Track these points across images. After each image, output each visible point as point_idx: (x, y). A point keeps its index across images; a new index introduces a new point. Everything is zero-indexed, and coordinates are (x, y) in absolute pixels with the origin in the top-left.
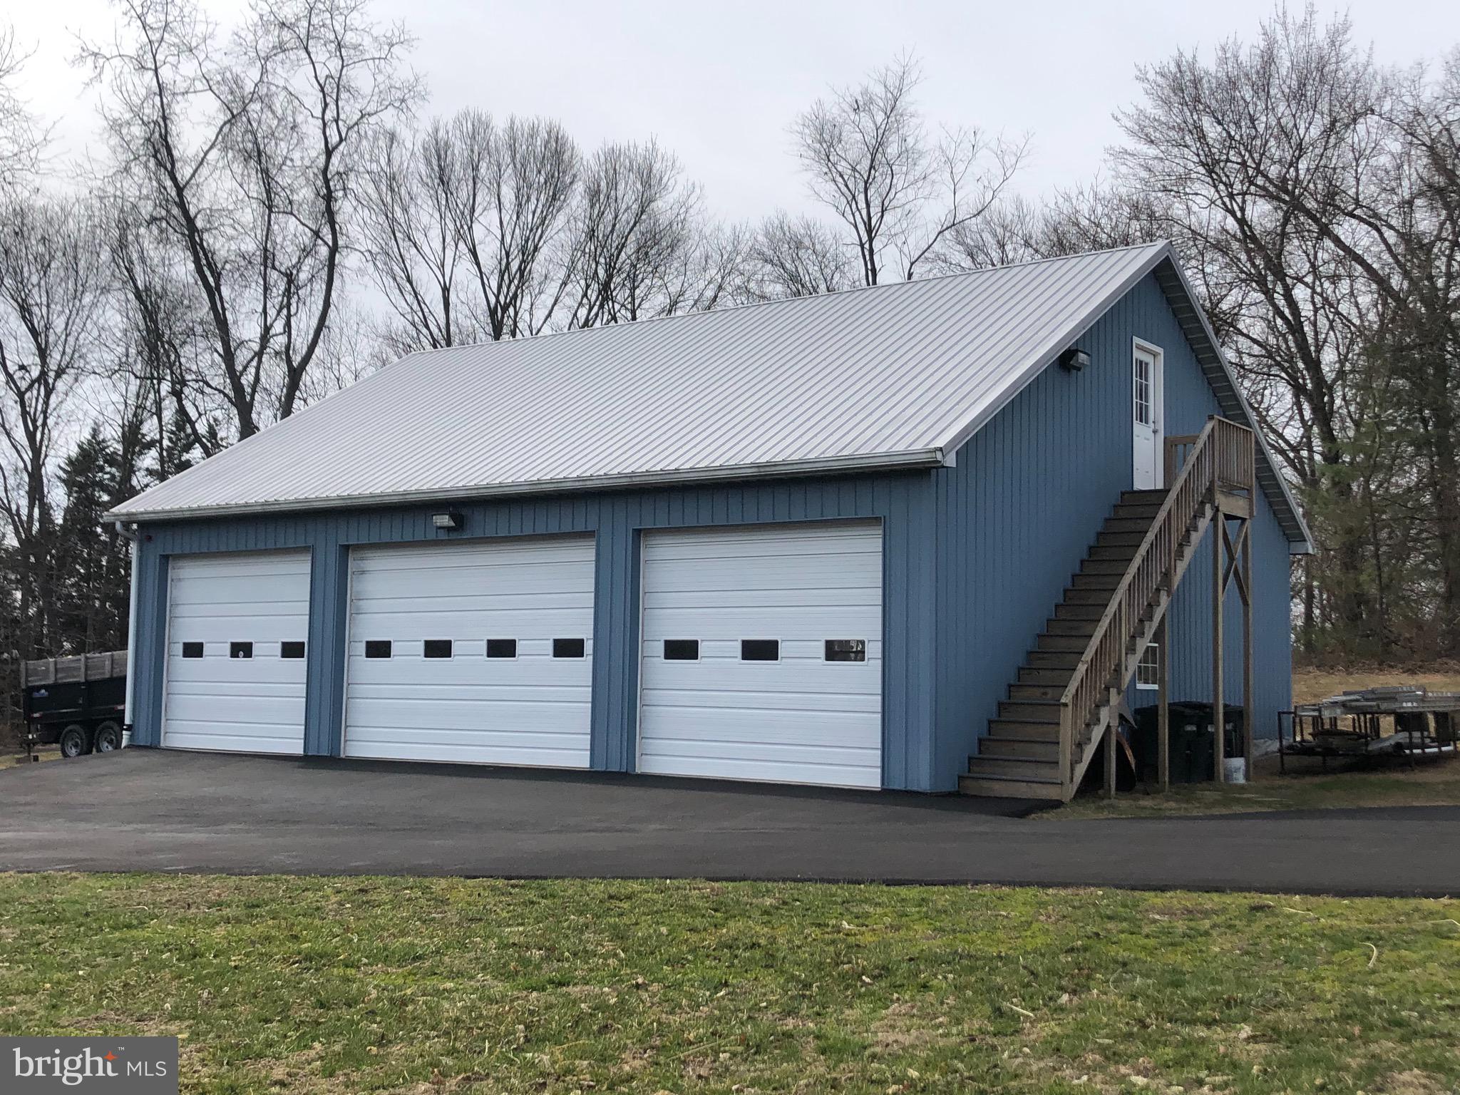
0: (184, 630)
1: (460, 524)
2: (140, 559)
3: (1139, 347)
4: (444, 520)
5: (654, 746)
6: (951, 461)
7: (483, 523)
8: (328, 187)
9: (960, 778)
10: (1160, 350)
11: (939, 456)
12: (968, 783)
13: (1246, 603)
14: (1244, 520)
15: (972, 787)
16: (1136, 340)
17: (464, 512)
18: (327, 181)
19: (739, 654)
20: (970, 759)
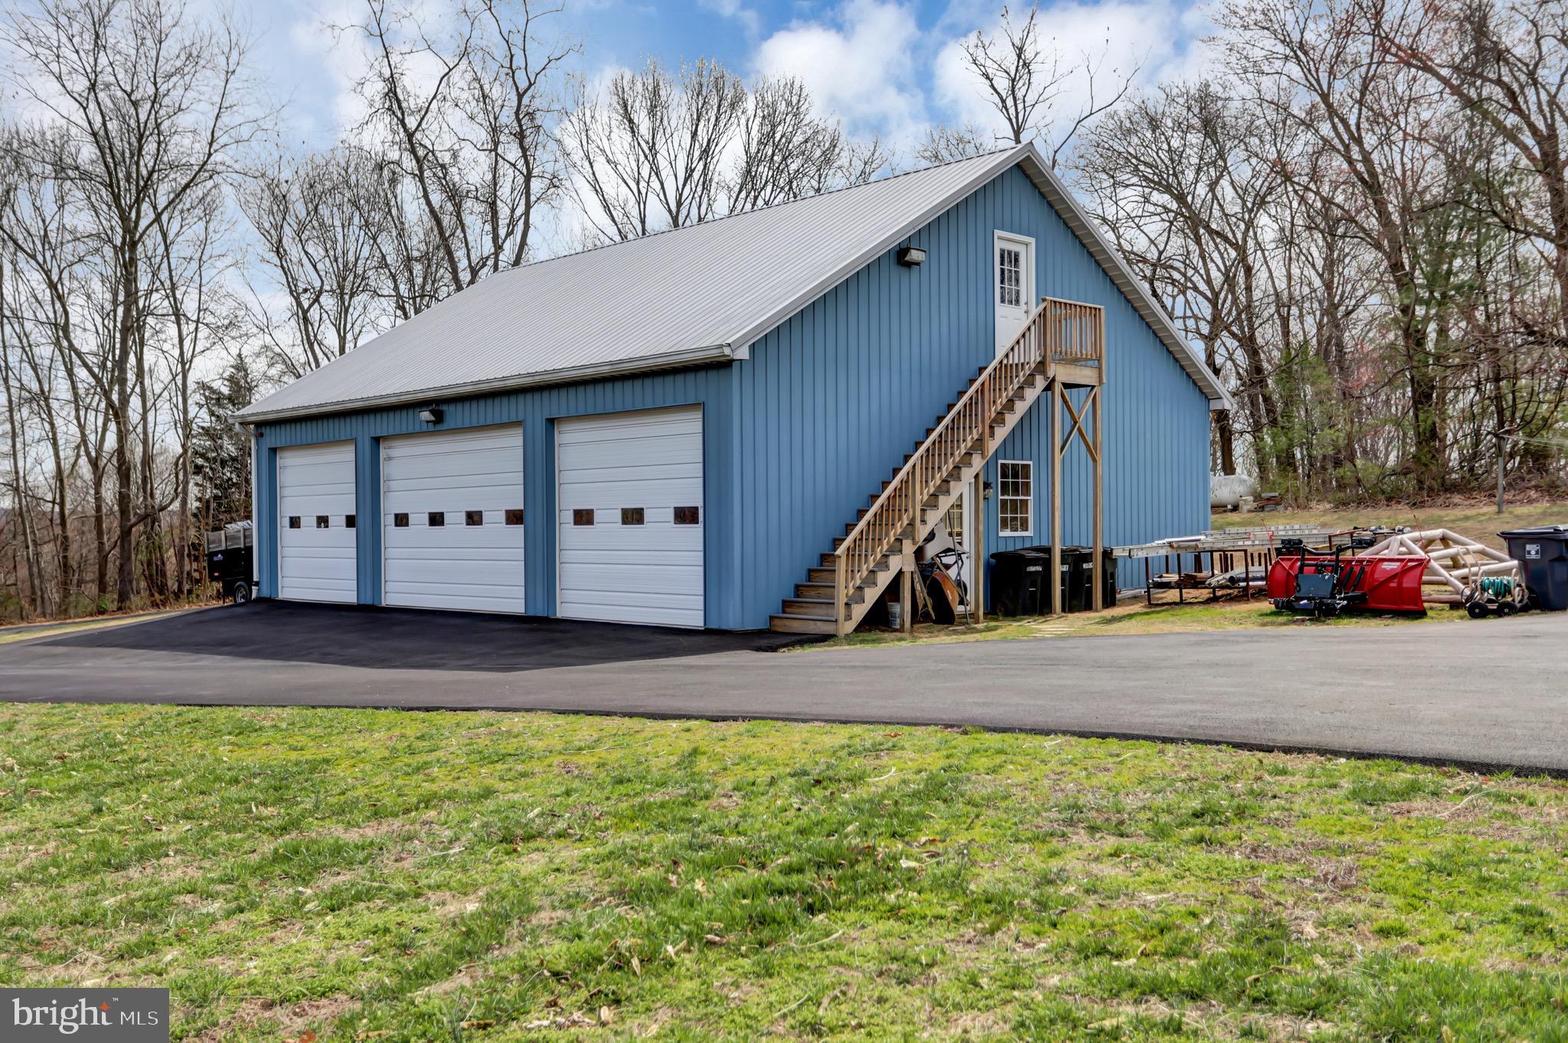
0: (288, 508)
1: (439, 417)
2: (257, 451)
3: (1000, 238)
4: (426, 415)
5: (569, 595)
6: (743, 353)
7: (455, 415)
8: (520, 126)
9: (772, 618)
10: (1032, 241)
11: (727, 351)
12: (777, 622)
13: (1094, 460)
14: (1093, 387)
15: (781, 626)
16: (998, 233)
17: (444, 408)
18: (519, 121)
19: (620, 520)
20: (784, 602)
